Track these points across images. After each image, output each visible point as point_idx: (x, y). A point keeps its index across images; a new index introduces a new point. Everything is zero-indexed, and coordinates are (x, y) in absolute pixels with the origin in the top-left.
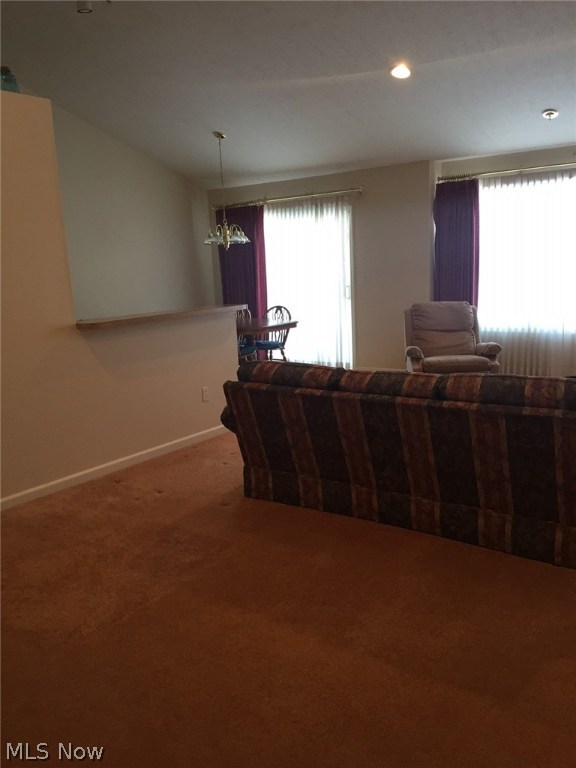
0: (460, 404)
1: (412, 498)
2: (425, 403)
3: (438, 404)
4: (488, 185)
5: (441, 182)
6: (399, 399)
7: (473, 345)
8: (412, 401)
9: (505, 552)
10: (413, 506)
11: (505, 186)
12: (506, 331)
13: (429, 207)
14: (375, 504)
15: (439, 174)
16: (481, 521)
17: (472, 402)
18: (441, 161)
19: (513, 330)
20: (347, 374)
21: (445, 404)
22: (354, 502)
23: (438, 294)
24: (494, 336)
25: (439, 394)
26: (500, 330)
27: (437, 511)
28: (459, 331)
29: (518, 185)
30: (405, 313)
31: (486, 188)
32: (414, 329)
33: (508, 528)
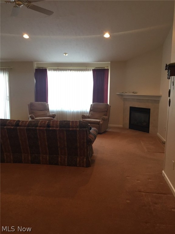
0: (54, 128)
1: (41, 155)
2: (45, 128)
3: (49, 129)
4: (50, 71)
5: (36, 68)
6: (38, 128)
7: (48, 114)
8: (41, 128)
9: (65, 166)
10: (41, 157)
11: (54, 71)
12: (56, 110)
13: (33, 74)
14: (30, 158)
15: (35, 66)
16: (59, 159)
17: (57, 127)
18: (36, 62)
19: (57, 110)
20: (21, 122)
21: (50, 128)
22: (23, 159)
23: (37, 100)
24: (53, 112)
25: (48, 126)
26: (54, 110)
27: (48, 158)
28: (44, 110)
29: (57, 72)
30: (28, 105)
31: (49, 71)
32: (31, 110)
33: (66, 159)
